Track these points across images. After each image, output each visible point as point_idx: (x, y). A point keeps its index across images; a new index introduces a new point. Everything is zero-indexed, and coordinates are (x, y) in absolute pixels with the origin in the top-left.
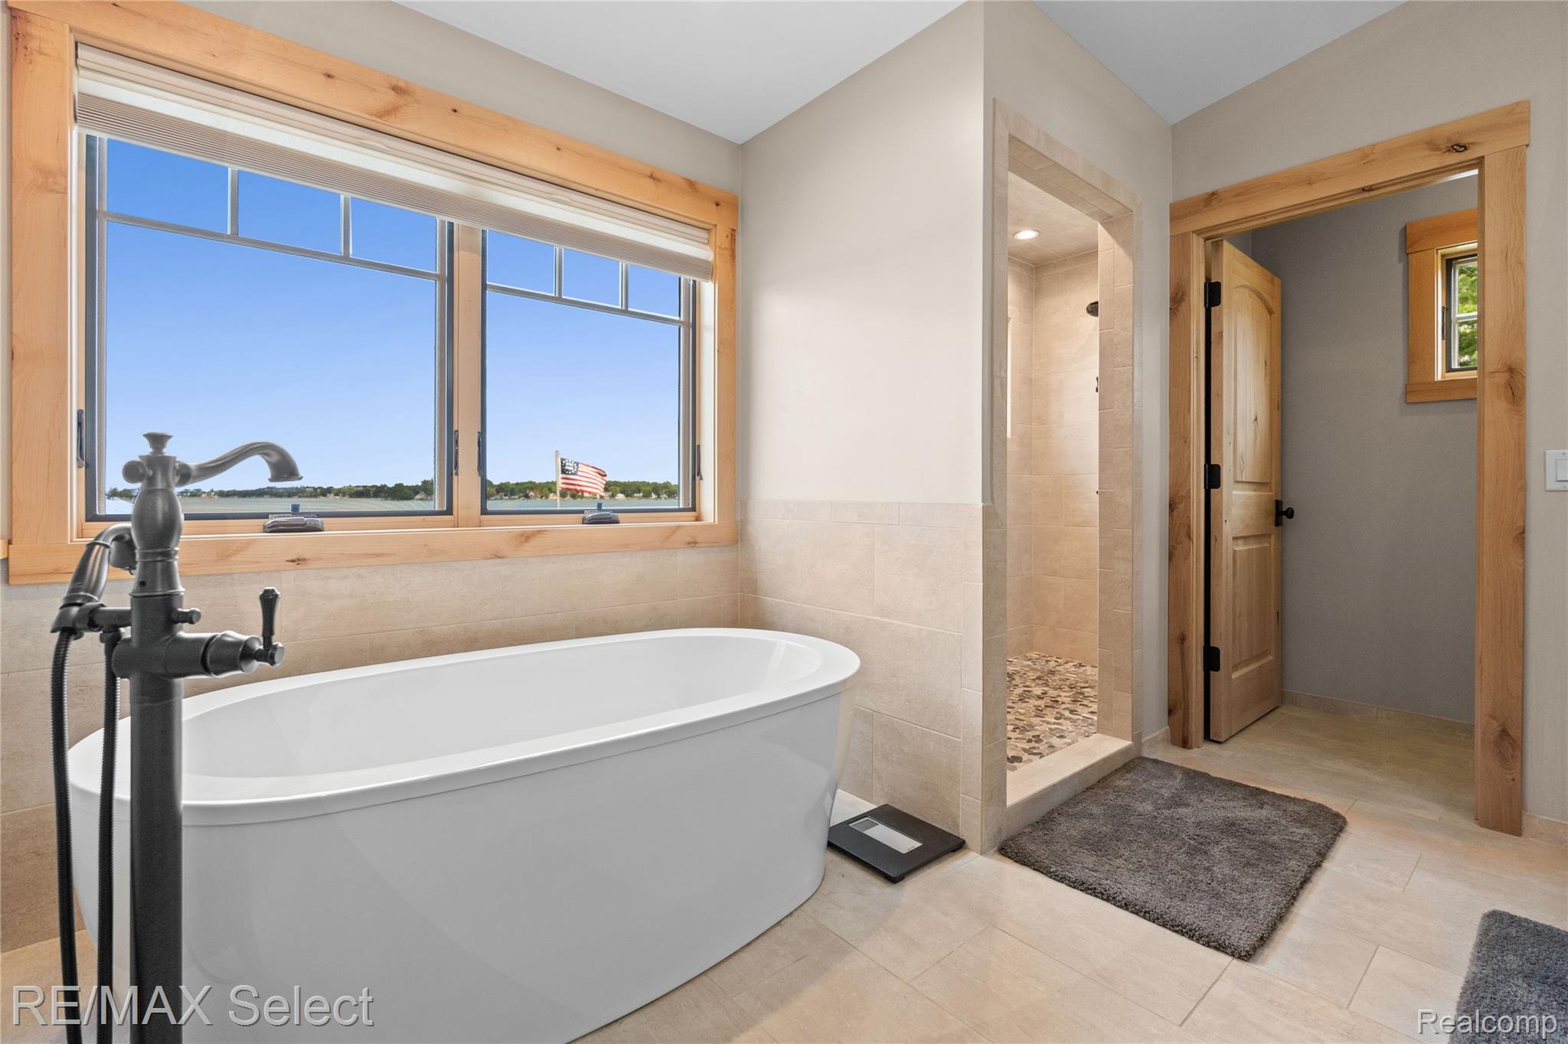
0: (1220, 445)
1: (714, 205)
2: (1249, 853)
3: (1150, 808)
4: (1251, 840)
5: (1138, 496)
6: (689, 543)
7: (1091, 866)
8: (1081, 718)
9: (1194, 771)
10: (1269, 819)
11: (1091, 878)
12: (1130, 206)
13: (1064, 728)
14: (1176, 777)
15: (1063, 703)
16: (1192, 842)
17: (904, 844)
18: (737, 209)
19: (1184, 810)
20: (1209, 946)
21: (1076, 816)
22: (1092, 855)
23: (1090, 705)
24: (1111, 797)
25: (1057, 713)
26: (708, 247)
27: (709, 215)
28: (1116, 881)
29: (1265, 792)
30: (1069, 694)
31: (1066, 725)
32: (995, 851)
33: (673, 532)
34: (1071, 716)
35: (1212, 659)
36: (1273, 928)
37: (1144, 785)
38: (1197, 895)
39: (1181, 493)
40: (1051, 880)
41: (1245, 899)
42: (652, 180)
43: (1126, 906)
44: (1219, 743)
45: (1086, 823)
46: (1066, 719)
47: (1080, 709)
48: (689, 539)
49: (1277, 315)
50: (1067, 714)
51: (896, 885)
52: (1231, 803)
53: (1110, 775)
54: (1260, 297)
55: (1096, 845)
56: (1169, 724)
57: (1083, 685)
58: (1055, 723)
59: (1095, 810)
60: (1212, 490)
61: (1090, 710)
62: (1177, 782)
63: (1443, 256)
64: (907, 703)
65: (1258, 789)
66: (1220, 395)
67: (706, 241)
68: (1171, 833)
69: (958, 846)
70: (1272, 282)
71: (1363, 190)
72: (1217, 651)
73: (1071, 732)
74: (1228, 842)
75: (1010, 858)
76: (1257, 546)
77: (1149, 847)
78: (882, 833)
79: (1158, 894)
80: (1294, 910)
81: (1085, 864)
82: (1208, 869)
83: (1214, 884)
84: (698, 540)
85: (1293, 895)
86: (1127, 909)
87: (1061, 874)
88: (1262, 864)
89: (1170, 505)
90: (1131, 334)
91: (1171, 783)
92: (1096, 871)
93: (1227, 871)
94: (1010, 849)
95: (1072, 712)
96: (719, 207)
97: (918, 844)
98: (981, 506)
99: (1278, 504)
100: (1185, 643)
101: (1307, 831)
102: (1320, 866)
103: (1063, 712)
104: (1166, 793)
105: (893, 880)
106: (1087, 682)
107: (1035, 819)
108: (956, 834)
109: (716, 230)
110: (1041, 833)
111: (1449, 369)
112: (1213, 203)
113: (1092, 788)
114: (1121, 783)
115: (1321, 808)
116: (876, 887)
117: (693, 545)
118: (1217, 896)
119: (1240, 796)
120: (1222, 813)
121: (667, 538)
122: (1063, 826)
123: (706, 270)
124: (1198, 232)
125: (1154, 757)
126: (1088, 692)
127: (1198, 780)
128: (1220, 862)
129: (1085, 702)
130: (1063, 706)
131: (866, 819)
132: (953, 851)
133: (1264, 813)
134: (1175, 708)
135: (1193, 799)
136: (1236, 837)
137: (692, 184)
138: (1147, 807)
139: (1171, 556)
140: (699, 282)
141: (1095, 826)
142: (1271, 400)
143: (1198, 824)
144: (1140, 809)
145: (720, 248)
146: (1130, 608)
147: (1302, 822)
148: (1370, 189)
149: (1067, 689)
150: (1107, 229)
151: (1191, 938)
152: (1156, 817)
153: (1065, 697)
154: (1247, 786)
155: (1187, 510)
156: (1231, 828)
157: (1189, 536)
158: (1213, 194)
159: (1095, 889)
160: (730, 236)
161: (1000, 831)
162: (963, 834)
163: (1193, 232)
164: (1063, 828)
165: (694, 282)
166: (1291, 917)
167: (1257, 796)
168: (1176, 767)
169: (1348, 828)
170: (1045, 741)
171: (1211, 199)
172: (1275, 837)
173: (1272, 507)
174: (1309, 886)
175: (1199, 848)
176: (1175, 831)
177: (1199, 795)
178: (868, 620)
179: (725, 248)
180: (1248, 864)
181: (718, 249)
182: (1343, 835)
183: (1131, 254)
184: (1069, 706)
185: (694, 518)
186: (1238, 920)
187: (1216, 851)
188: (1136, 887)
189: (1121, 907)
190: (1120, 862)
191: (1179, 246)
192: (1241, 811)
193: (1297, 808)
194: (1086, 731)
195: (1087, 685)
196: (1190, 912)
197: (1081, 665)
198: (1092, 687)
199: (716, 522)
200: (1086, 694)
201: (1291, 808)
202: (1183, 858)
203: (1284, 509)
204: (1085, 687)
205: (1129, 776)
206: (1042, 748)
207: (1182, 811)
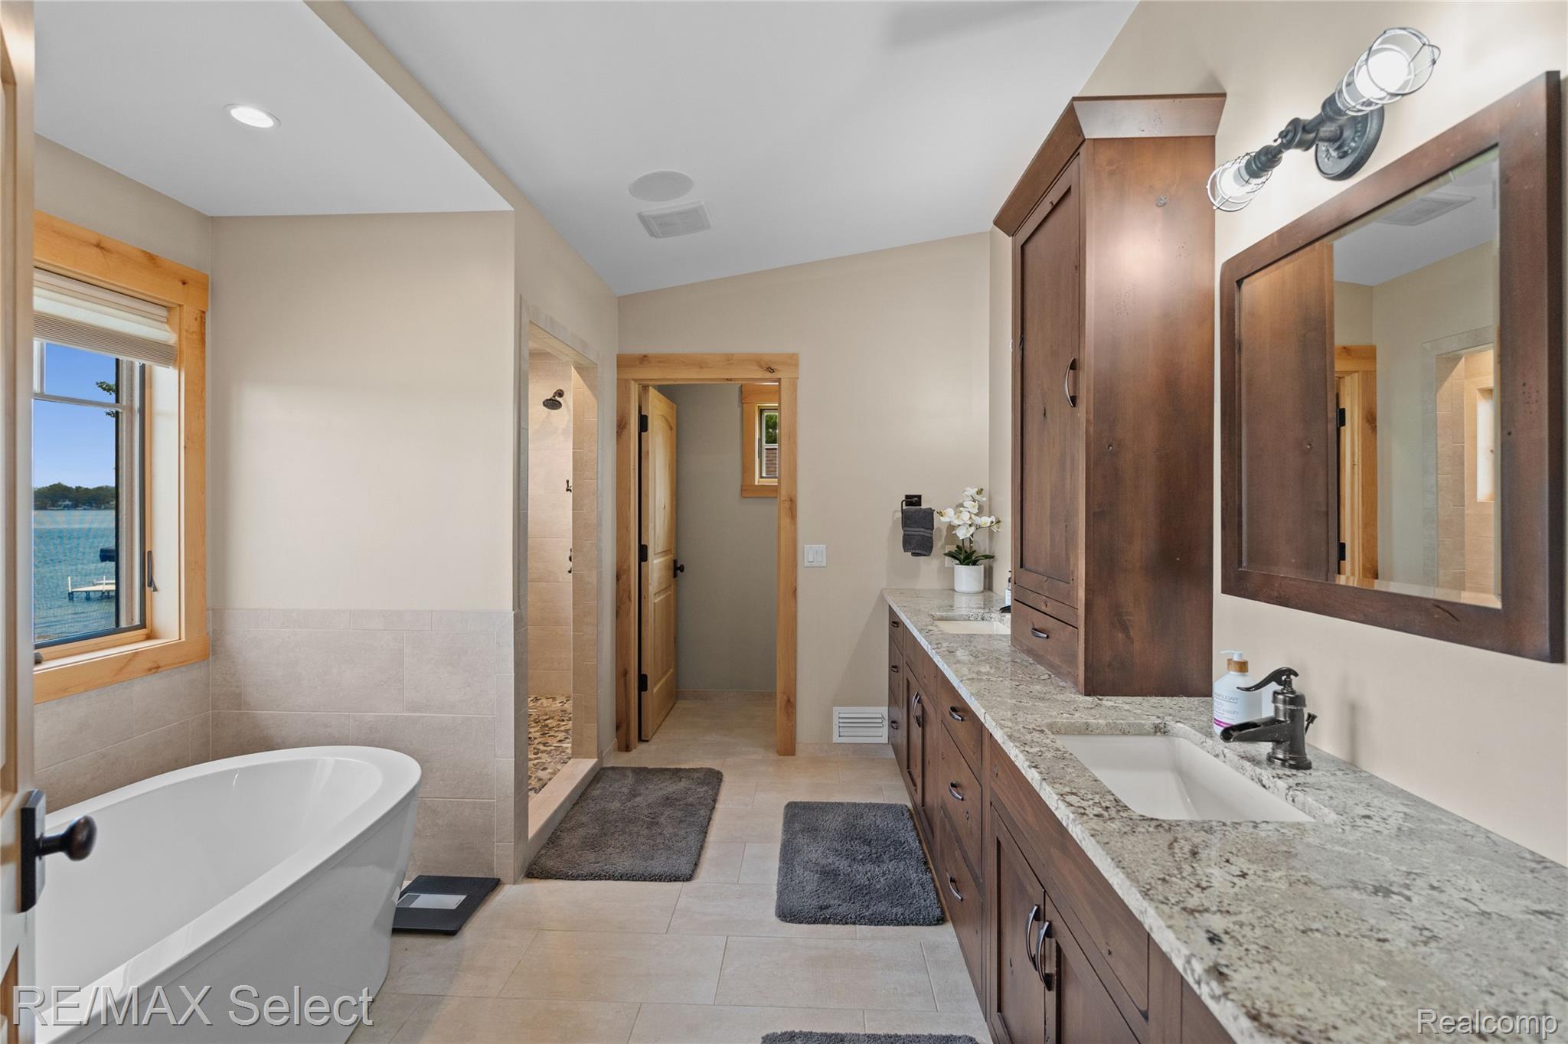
0: (647, 530)
1: (181, 284)
2: (679, 814)
3: (618, 805)
4: (679, 805)
5: (600, 575)
6: (150, 670)
7: (594, 860)
8: (552, 748)
9: (638, 768)
10: (685, 788)
11: (595, 868)
12: (596, 362)
13: (544, 761)
14: (628, 777)
15: (535, 738)
16: (648, 819)
17: (451, 901)
18: (207, 290)
19: (639, 798)
20: (671, 881)
21: (572, 829)
22: (592, 852)
23: (556, 735)
24: (592, 805)
25: (534, 748)
26: (166, 327)
27: (172, 293)
28: (612, 864)
29: (681, 769)
30: (536, 729)
31: (545, 758)
32: (523, 877)
33: (130, 660)
34: (545, 748)
35: (643, 682)
36: (699, 855)
37: (611, 789)
38: (659, 853)
39: (624, 568)
40: (570, 881)
41: (683, 844)
42: (99, 250)
43: (621, 877)
44: (647, 741)
45: (581, 832)
46: (543, 752)
47: (550, 740)
48: (150, 665)
49: (674, 431)
50: (542, 747)
51: (456, 936)
52: (663, 784)
53: (586, 790)
54: (666, 419)
55: (593, 844)
56: (617, 737)
57: (545, 717)
58: (536, 759)
59: (584, 819)
60: (643, 563)
61: (558, 739)
62: (630, 780)
63: (759, 407)
64: (441, 782)
65: (676, 769)
66: (647, 496)
67: (166, 321)
68: (635, 818)
69: (492, 885)
70: (672, 408)
71: (728, 379)
72: (645, 677)
73: (550, 762)
74: (668, 812)
75: (537, 878)
76: (664, 596)
77: (625, 833)
78: (426, 901)
79: (638, 862)
80: (707, 840)
81: (589, 860)
82: (661, 834)
83: (666, 842)
84: (161, 664)
85: (704, 831)
86: (622, 880)
87: (576, 874)
88: (688, 819)
89: (617, 576)
90: (596, 455)
91: (626, 782)
92: (598, 862)
93: (671, 830)
94: (534, 872)
95: (545, 744)
96: (186, 286)
97: (462, 897)
98: (512, 615)
99: (675, 562)
100: (628, 676)
101: (705, 788)
102: (714, 808)
103: (538, 747)
104: (625, 790)
105: (451, 934)
106: (546, 714)
107: (544, 842)
108: (492, 877)
109: (181, 312)
110: (553, 851)
111: (761, 477)
112: (645, 363)
113: (577, 803)
114: (596, 792)
115: (710, 770)
116: (440, 946)
117: (154, 671)
118: (669, 848)
119: (668, 777)
120: (660, 793)
121: (121, 669)
122: (569, 840)
123: (166, 354)
124: (635, 380)
125: (612, 765)
126: (551, 723)
127: (642, 773)
128: (666, 826)
129: (552, 733)
130: (536, 741)
131: (407, 895)
132: (492, 891)
133: (683, 784)
134: (621, 725)
135: (642, 789)
136: (671, 806)
137: (151, 258)
138: (616, 805)
139: (617, 613)
140: (150, 366)
141: (588, 831)
142: (672, 490)
143: (649, 806)
144: (613, 808)
145: (187, 331)
146: (596, 660)
147: (702, 783)
148: (731, 380)
149: (533, 724)
150: (577, 371)
151: (660, 881)
152: (624, 810)
153: (535, 732)
154: (670, 769)
155: (629, 580)
156: (668, 801)
157: (630, 598)
158: (645, 356)
159: (600, 874)
160: (199, 319)
161: (525, 861)
162: (496, 874)
163: (633, 379)
164: (567, 841)
165: (143, 367)
166: (706, 845)
167: (676, 773)
168: (626, 768)
169: (724, 779)
170: (533, 776)
171: (644, 359)
172: (691, 799)
173: (672, 565)
174: (711, 822)
175: (653, 823)
176: (637, 815)
177: (645, 785)
178: (397, 717)
179: (193, 332)
180: (681, 821)
181: (184, 333)
182: (722, 784)
183: (596, 396)
184: (540, 740)
185: (144, 637)
186: (683, 858)
187: (662, 820)
188: (624, 863)
189: (618, 880)
190: (610, 850)
191: (622, 386)
192: (671, 788)
193: (698, 775)
194: (561, 759)
195: (547, 717)
196: (657, 866)
197: (537, 699)
198: (552, 718)
199: (183, 639)
200: (550, 726)
201: (696, 775)
202: (646, 832)
203: (679, 566)
204: (547, 720)
205: (599, 785)
206: (533, 783)
207: (639, 799)
